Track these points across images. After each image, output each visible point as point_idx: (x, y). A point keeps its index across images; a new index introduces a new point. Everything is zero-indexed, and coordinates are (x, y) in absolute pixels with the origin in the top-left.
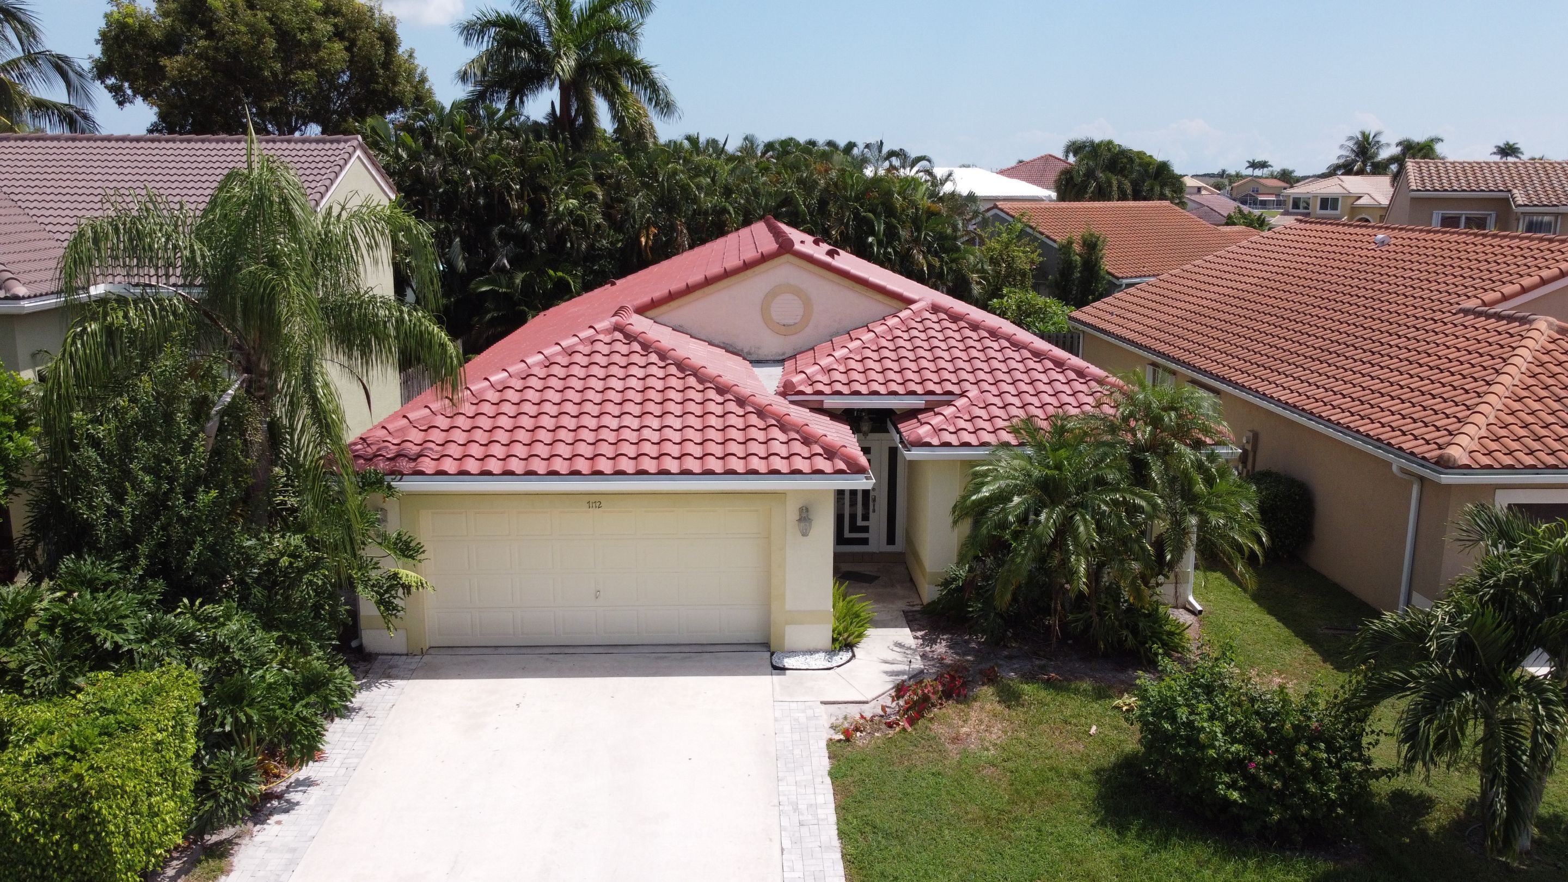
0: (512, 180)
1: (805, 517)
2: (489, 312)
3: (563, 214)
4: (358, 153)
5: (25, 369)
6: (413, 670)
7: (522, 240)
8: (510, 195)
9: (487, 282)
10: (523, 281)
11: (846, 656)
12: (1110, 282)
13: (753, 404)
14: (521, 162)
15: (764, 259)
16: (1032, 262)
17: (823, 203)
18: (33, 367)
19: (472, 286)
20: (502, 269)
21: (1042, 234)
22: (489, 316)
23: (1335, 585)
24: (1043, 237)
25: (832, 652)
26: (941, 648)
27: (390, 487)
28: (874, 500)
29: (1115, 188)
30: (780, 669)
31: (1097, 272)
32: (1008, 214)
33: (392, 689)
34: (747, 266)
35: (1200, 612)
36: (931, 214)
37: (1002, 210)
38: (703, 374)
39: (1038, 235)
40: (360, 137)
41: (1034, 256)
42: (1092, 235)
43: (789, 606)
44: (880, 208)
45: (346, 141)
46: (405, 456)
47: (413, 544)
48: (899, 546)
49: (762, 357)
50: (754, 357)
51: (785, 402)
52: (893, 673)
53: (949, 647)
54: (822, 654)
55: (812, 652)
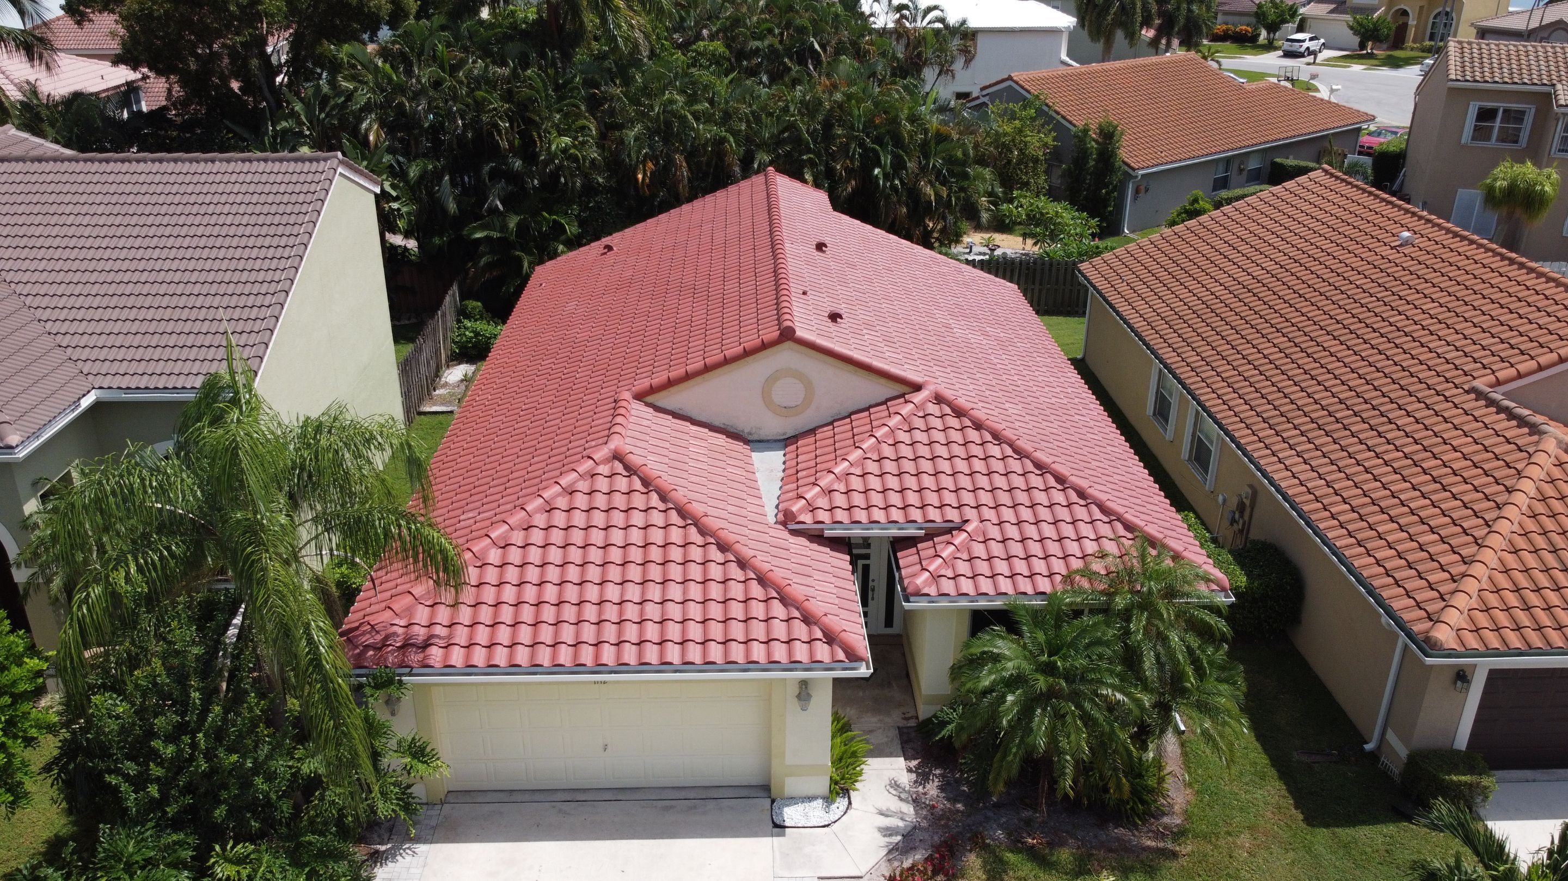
0: (500, 118)
1: (804, 691)
2: (483, 255)
3: (556, 153)
4: (340, 170)
5: (28, 500)
6: (434, 828)
7: (514, 178)
8: (500, 134)
9: (483, 227)
10: (519, 225)
11: (841, 803)
12: (1126, 173)
13: (754, 569)
14: (508, 96)
15: (764, 346)
16: (1046, 145)
17: (828, 125)
18: (34, 495)
19: (465, 233)
20: (493, 211)
21: (1058, 113)
22: (484, 261)
23: (1316, 678)
24: (1059, 117)
25: (829, 800)
26: (932, 789)
27: (400, 682)
28: (873, 590)
29: (1138, 10)
30: (779, 827)
31: (1113, 165)
32: (1022, 87)
33: (416, 857)
34: (747, 353)
35: (1183, 732)
36: (941, 138)
37: (1016, 83)
38: (703, 525)
39: (1054, 115)
40: (339, 154)
41: (1049, 140)
42: (1110, 124)
43: (789, 760)
44: (887, 138)
45: (325, 160)
46: (413, 645)
47: (428, 749)
48: (896, 629)
49: (763, 437)
50: (755, 437)
51: (786, 534)
52: (887, 832)
53: (942, 788)
54: (820, 801)
55: (810, 799)
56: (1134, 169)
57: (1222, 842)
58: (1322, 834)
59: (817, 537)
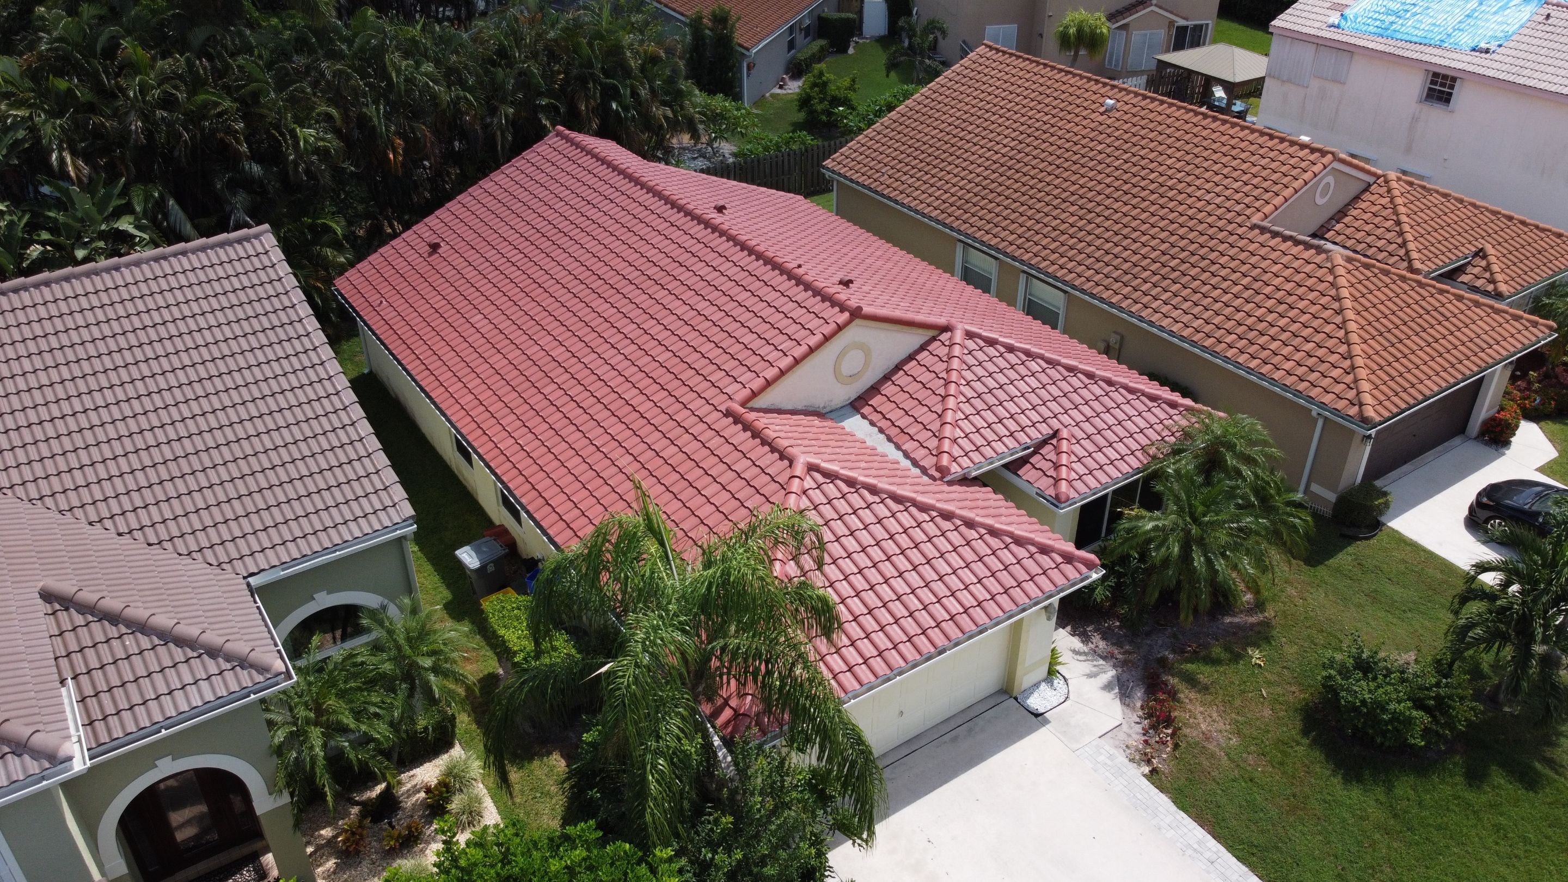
3: (306, 151)
8: (236, 139)
11: (1059, 680)
15: (840, 329)
25: (1048, 681)
26: (1099, 642)
30: (1039, 716)
34: (827, 339)
42: (722, 10)
43: (1028, 663)
49: (834, 407)
50: (828, 409)
51: (946, 488)
52: (1108, 687)
53: (1103, 638)
54: (1043, 686)
55: (1037, 685)
56: (748, 49)
57: (1283, 599)
58: (1321, 571)
59: (965, 481)
